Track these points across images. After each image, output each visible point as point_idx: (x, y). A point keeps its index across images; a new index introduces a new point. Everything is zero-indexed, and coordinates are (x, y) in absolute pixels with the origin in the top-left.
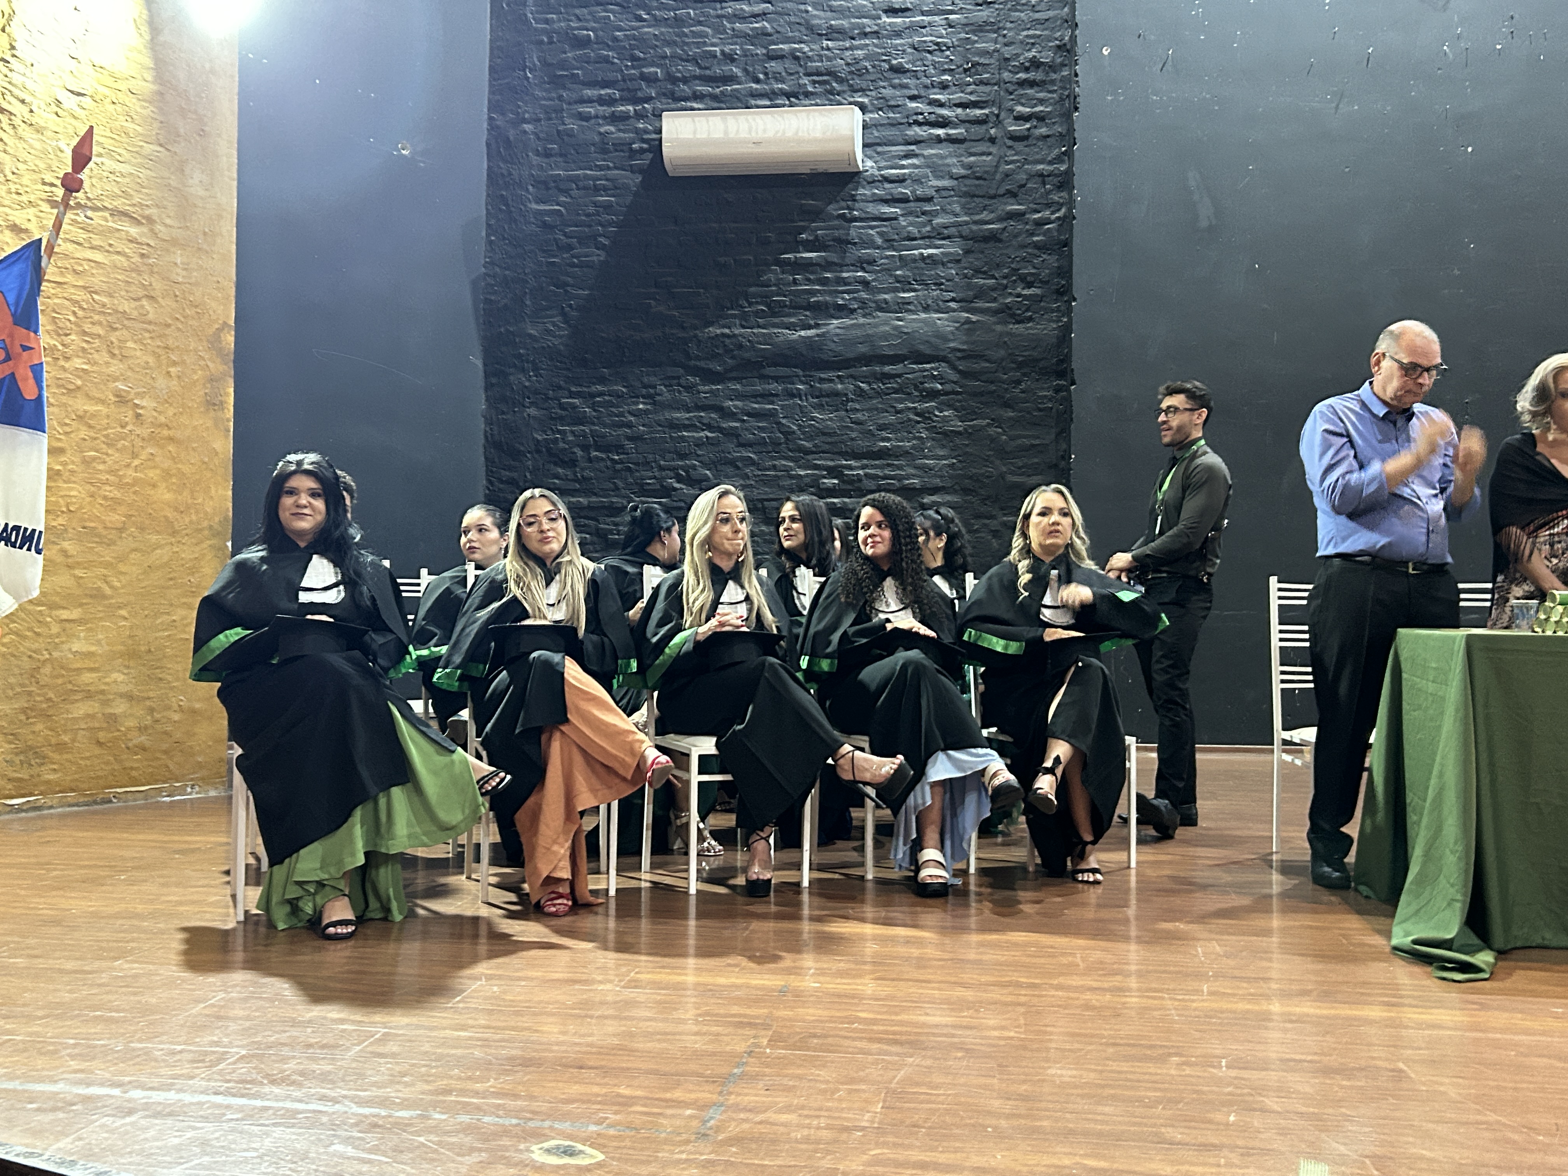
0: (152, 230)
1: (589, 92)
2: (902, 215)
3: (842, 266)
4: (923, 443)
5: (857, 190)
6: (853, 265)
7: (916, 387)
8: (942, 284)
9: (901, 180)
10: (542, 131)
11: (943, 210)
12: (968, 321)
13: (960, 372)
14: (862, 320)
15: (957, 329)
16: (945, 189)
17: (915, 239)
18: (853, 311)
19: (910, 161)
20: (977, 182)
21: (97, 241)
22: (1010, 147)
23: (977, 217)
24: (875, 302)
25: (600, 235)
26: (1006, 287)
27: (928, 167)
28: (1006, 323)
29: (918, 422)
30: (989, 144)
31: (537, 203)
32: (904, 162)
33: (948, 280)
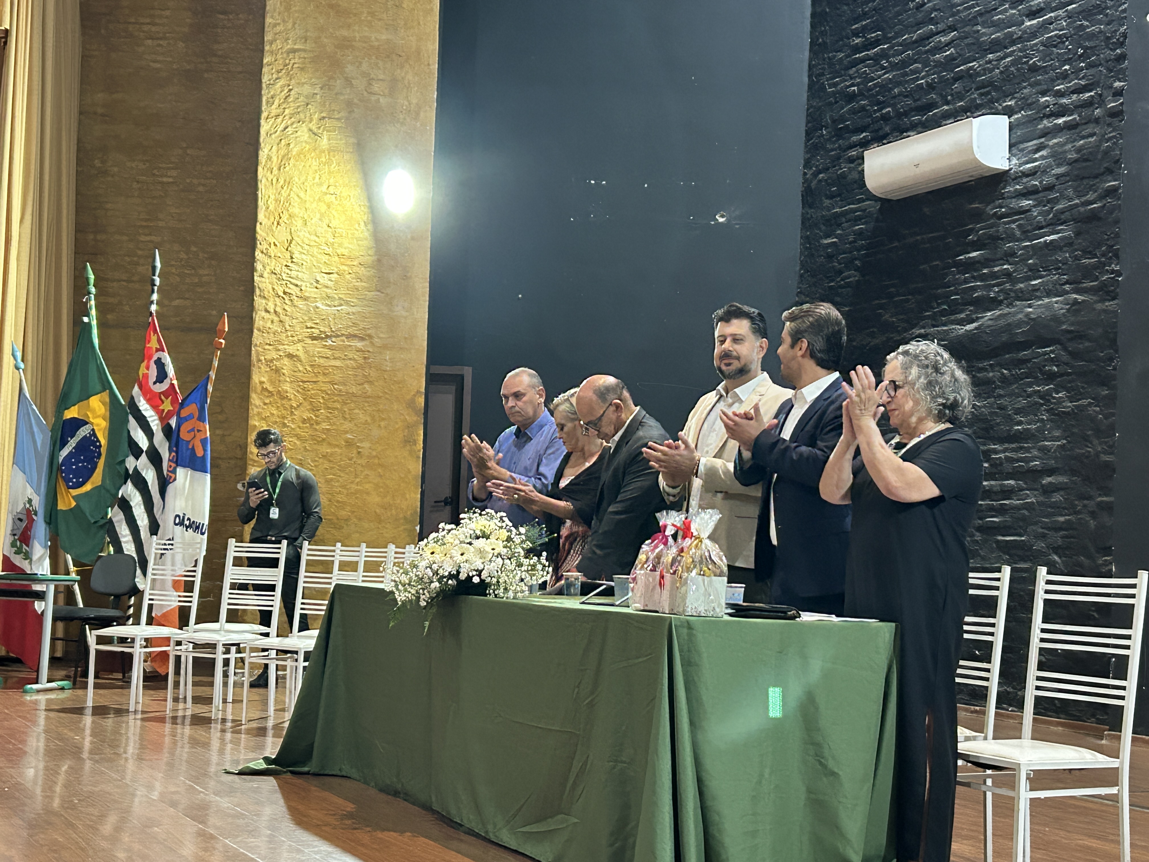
0: (371, 342)
1: (855, 138)
2: (1034, 206)
3: (994, 261)
4: (1045, 426)
5: (1004, 188)
6: (1002, 259)
7: (1041, 370)
8: (1059, 268)
9: (1032, 174)
10: (829, 178)
11: (1062, 196)
12: (1075, 302)
13: (1071, 353)
14: (1006, 310)
15: (1068, 310)
16: (1063, 175)
17: (1042, 228)
18: (1001, 302)
19: (1040, 154)
20: (1084, 164)
21: (338, 354)
22: (1109, 125)
23: (1083, 199)
24: (1015, 292)
25: (856, 259)
26: (1105, 265)
27: (1052, 156)
28: (1103, 301)
29: (1042, 405)
30: (1094, 125)
31: (826, 238)
32: (1037, 156)
33: (1063, 264)
